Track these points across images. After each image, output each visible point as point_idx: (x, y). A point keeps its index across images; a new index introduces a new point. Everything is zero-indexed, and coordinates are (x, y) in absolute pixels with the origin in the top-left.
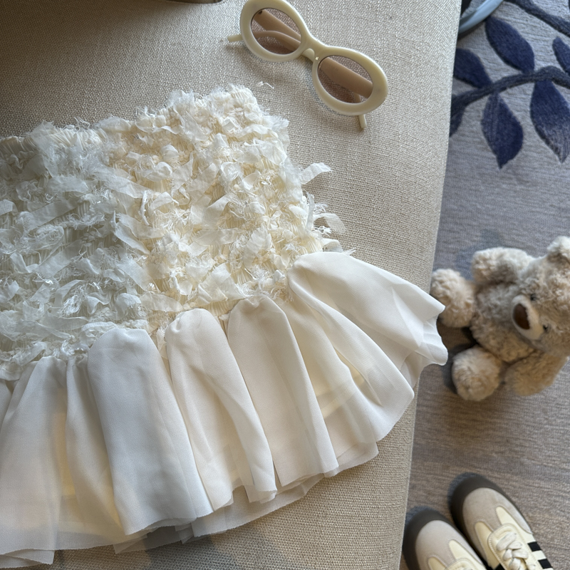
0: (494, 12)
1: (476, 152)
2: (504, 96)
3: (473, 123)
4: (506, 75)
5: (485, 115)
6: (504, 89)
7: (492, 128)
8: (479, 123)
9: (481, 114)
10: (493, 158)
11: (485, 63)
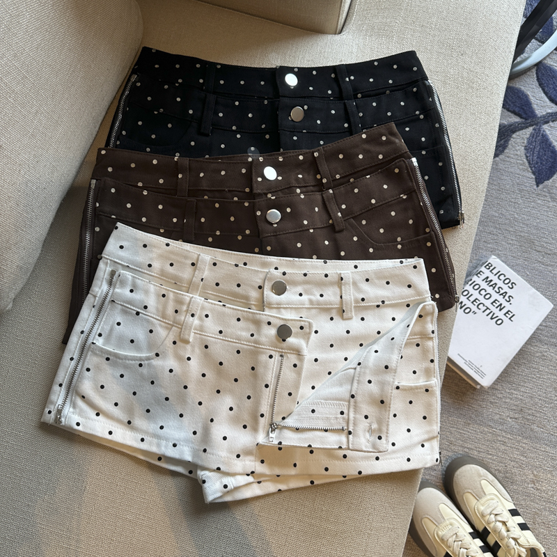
0: (545, 59)
1: (518, 171)
2: (546, 128)
3: (518, 148)
4: (550, 111)
5: (528, 142)
6: (547, 122)
7: (533, 153)
8: (523, 148)
9: (525, 141)
10: (532, 178)
11: (532, 99)
